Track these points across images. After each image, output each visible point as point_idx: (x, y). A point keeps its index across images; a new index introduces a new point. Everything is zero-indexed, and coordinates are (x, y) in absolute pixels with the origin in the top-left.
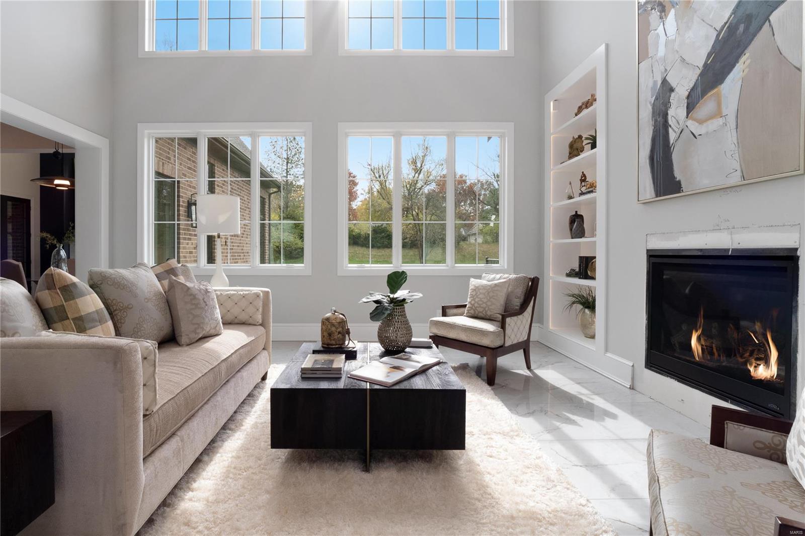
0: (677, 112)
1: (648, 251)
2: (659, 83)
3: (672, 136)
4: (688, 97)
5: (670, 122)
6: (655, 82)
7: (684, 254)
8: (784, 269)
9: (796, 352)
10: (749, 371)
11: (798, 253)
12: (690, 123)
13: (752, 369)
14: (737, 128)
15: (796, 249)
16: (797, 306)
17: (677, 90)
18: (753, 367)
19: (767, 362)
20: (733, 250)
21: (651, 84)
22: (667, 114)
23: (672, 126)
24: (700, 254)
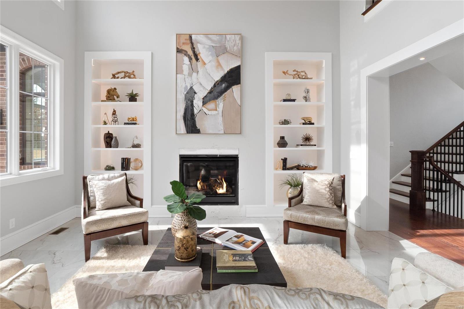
0: (198, 103)
1: (180, 155)
2: (189, 88)
3: (196, 111)
4: (203, 99)
5: (194, 105)
6: (186, 87)
7: (199, 156)
8: (235, 161)
9: (238, 183)
10: (217, 191)
11: (239, 156)
12: (204, 108)
13: (217, 190)
14: (222, 116)
15: (238, 155)
16: (238, 171)
17: (198, 93)
18: (218, 190)
19: (222, 188)
20: (219, 155)
21: (184, 86)
22: (193, 101)
23: (195, 107)
24: (206, 156)
